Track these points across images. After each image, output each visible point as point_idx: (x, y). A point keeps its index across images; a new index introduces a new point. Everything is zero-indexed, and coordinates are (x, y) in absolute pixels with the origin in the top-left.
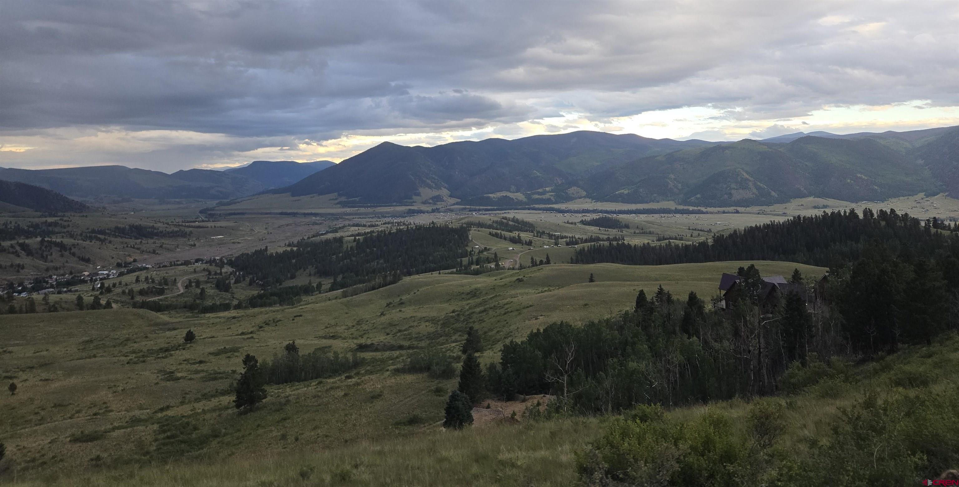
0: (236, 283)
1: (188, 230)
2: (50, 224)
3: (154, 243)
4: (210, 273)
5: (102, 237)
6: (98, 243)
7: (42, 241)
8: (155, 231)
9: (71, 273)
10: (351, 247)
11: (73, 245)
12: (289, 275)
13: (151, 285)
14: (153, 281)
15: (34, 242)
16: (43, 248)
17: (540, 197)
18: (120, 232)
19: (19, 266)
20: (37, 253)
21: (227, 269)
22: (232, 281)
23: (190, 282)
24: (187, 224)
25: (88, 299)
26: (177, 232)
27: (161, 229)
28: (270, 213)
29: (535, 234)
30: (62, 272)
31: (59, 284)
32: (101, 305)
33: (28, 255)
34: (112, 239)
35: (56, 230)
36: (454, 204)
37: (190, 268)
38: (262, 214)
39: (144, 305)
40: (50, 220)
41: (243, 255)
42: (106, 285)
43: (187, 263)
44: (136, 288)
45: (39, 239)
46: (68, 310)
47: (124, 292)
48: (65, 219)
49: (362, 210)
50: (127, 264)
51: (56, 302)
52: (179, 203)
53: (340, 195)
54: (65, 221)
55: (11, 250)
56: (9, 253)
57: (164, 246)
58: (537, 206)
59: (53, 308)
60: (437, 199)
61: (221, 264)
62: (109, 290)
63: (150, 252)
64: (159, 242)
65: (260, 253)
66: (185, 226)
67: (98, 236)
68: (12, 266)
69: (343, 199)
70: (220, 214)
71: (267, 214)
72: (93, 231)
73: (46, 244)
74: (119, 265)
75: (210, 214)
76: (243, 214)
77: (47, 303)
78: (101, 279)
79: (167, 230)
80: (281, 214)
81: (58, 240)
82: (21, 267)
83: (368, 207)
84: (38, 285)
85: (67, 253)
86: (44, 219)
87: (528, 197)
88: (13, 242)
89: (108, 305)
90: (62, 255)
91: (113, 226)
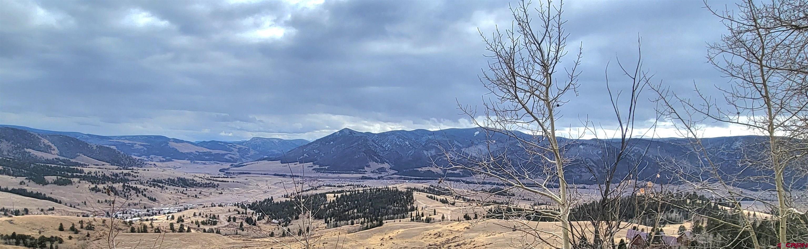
0: (259, 220)
1: (216, 183)
2: (125, 174)
3: (195, 190)
4: (239, 213)
5: (161, 185)
6: (159, 188)
7: (124, 185)
8: (195, 182)
10: (333, 201)
11: (144, 189)
12: (294, 217)
13: (206, 218)
14: (206, 216)
15: (118, 186)
16: (125, 190)
17: (453, 172)
18: (172, 182)
19: (110, 201)
20: (121, 194)
21: (249, 211)
22: (256, 219)
23: (230, 218)
24: (214, 179)
26: (209, 184)
27: (198, 182)
28: (267, 174)
29: (455, 198)
32: (184, 230)
33: (115, 194)
34: (168, 187)
35: (130, 178)
36: (393, 174)
38: (261, 174)
40: (125, 172)
45: (121, 184)
47: (192, 222)
48: (135, 171)
49: (330, 175)
51: (158, 227)
52: (203, 164)
53: (314, 164)
54: (135, 173)
55: (104, 190)
56: (103, 192)
57: (202, 193)
58: (450, 178)
60: (382, 170)
63: (193, 196)
64: (199, 190)
65: (269, 201)
66: (213, 180)
67: (159, 184)
69: (317, 167)
70: (234, 173)
71: (264, 174)
72: (154, 181)
73: (126, 188)
74: (175, 204)
75: (227, 173)
76: (249, 173)
77: (152, 227)
79: (203, 182)
80: (275, 175)
81: (134, 186)
83: (334, 173)
85: (140, 194)
86: (120, 171)
87: (445, 171)
89: (189, 231)
90: (138, 196)
91: (167, 178)
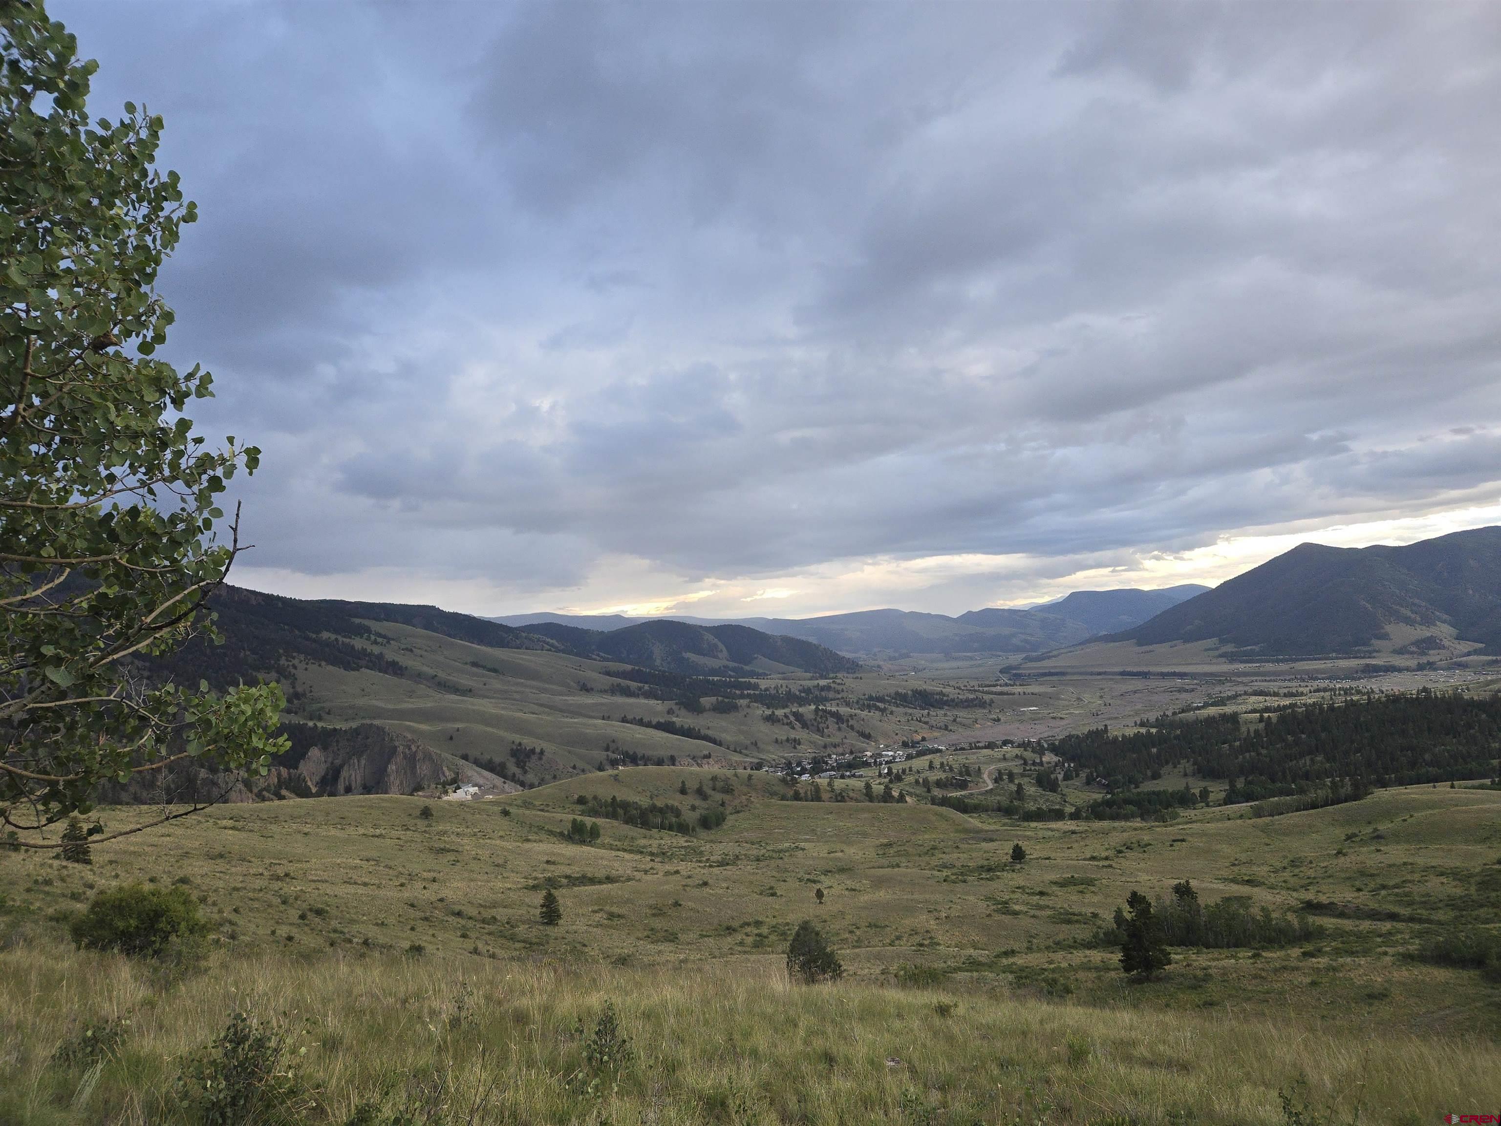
0: (1067, 778)
1: (987, 697)
2: (823, 689)
3: (945, 715)
4: (1025, 763)
5: (881, 705)
6: (878, 713)
7: (817, 710)
8: (945, 698)
9: (851, 753)
10: (1256, 732)
11: (851, 716)
12: (1149, 773)
13: (950, 775)
14: (951, 769)
15: (808, 710)
16: (819, 719)
18: (901, 699)
19: (795, 740)
20: (813, 725)
21: (1049, 758)
22: (1060, 777)
23: (1000, 773)
24: (985, 689)
25: (878, 788)
26: (973, 700)
27: (951, 696)
28: (1105, 673)
30: (840, 750)
31: (839, 767)
32: (893, 797)
33: (803, 728)
34: (894, 709)
35: (831, 695)
36: (1469, 654)
37: (997, 753)
38: (1092, 674)
39: (945, 802)
40: (823, 682)
41: (1070, 737)
42: (895, 771)
43: (990, 746)
44: (934, 776)
45: (813, 707)
46: (857, 801)
47: (917, 782)
48: (838, 681)
49: (1269, 667)
50: (914, 744)
51: (842, 790)
52: (971, 658)
53: (1223, 642)
54: (839, 684)
55: (785, 721)
56: (783, 724)
57: (958, 719)
59: (840, 797)
60: (1430, 643)
61: (1039, 749)
62: (899, 778)
63: (940, 728)
64: (951, 713)
65: (1097, 735)
66: (983, 692)
67: (878, 704)
68: (788, 740)
69: (1229, 648)
70: (1029, 675)
71: (1099, 674)
72: (871, 698)
73: (820, 713)
74: (905, 745)
75: (1015, 675)
76: (1063, 674)
77: (833, 791)
78: (887, 762)
79: (960, 697)
80: (1123, 674)
81: (834, 709)
82: (796, 742)
83: (1278, 661)
84: (818, 767)
85: (844, 726)
86: (816, 682)
88: (787, 710)
89: (901, 799)
90: (839, 729)
91: (892, 691)
